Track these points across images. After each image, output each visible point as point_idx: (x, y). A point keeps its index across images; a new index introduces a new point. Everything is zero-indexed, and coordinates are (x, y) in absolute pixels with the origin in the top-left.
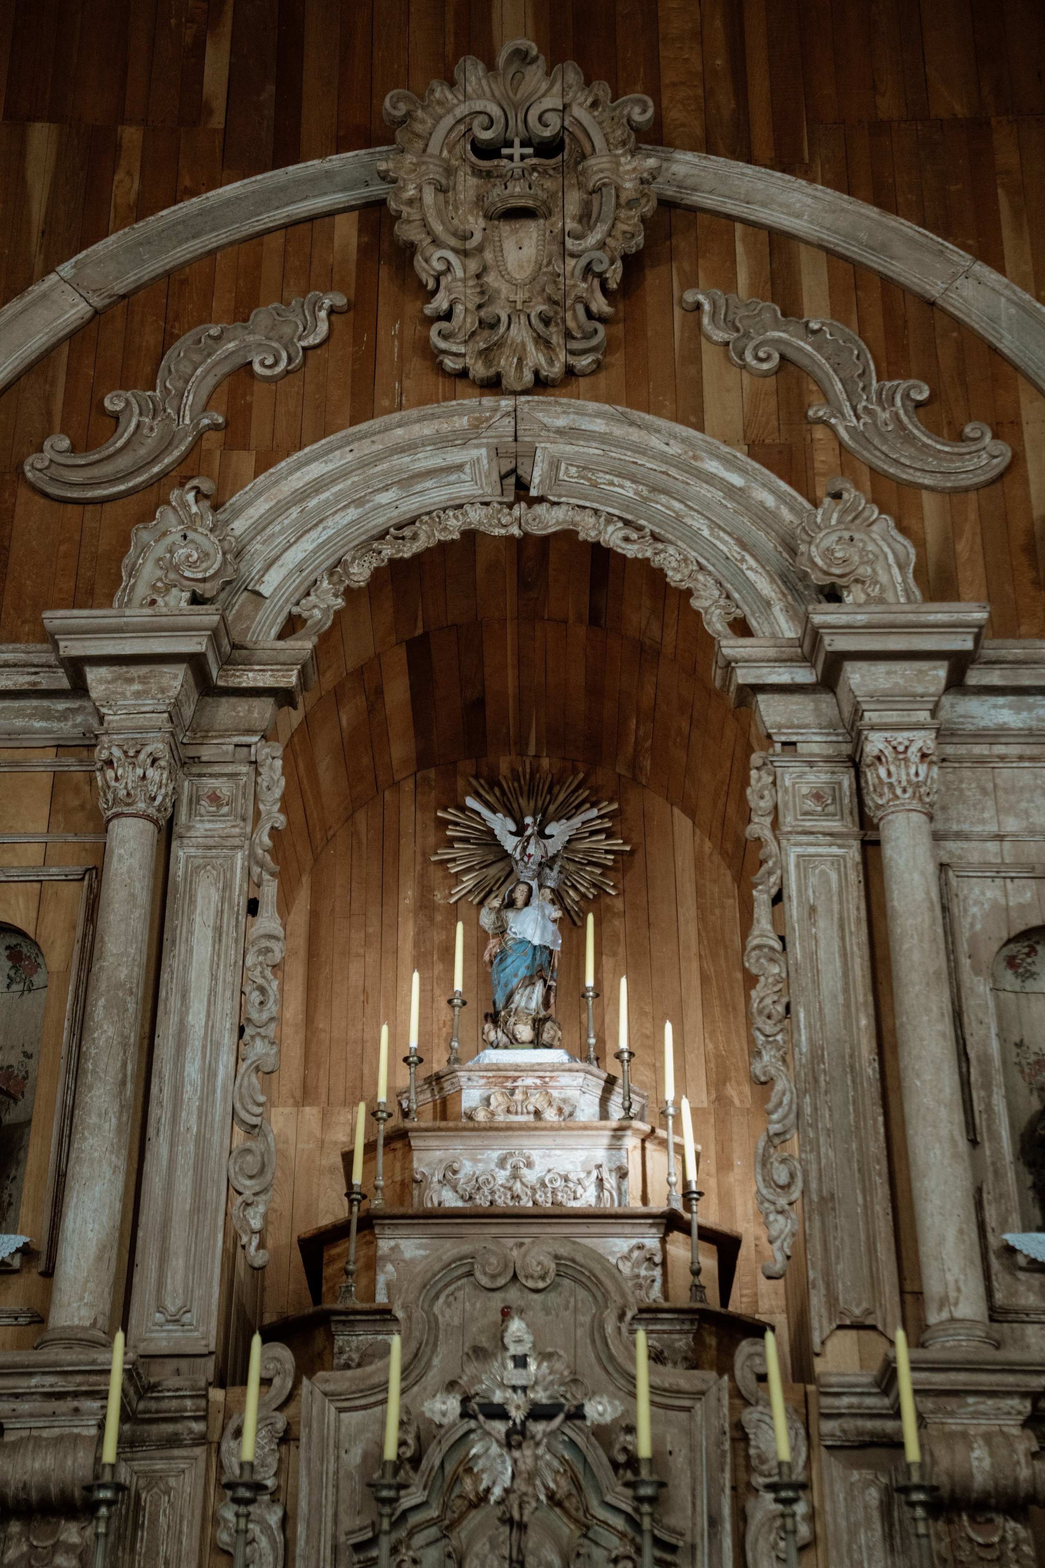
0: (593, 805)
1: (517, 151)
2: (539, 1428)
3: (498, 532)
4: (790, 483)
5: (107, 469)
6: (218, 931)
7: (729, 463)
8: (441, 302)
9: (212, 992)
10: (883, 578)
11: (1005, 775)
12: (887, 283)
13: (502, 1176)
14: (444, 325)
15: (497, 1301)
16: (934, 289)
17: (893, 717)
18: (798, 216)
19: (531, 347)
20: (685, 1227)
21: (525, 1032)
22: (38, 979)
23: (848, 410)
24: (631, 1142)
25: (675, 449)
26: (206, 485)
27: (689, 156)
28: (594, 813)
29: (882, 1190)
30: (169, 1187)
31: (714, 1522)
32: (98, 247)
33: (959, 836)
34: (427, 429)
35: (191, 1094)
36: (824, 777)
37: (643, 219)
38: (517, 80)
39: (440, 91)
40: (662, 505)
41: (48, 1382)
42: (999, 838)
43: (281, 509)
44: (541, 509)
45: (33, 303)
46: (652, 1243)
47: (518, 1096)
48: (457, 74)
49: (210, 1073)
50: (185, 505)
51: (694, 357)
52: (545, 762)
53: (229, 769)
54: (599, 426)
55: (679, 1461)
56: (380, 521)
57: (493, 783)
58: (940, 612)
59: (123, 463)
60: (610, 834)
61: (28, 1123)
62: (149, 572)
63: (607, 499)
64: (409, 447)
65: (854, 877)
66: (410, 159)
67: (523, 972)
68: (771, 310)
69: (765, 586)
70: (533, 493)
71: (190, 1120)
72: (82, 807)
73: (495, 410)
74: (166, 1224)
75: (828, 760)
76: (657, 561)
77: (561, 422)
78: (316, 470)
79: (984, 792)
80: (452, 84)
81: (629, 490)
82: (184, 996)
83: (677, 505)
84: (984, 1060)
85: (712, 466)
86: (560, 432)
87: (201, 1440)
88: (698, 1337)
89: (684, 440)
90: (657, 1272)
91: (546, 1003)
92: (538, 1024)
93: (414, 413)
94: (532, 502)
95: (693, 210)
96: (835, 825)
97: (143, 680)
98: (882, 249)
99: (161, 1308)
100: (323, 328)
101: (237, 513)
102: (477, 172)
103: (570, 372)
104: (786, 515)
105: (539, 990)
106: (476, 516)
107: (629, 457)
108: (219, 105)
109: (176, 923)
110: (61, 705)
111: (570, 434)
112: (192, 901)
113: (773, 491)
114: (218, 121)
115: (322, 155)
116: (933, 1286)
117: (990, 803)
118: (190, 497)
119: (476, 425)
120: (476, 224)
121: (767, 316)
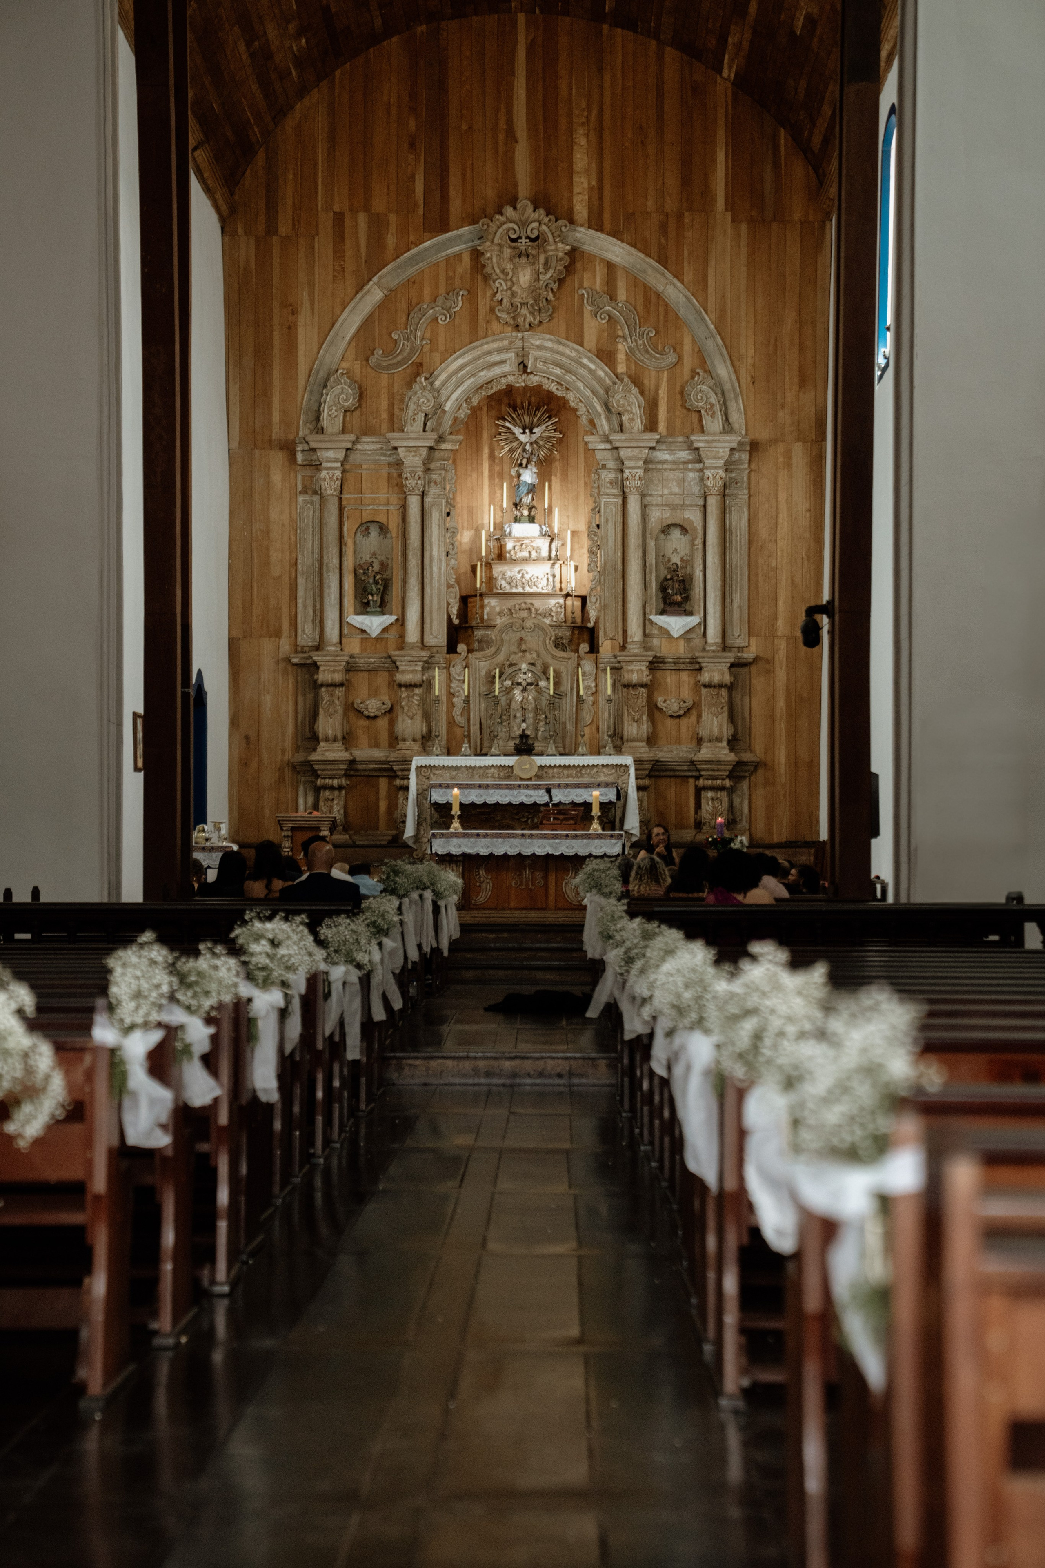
0: (550, 417)
1: (524, 240)
2: (528, 687)
3: (518, 385)
4: (609, 368)
5: (395, 361)
6: (439, 526)
7: (590, 359)
8: (499, 297)
9: (439, 545)
10: (634, 411)
11: (666, 473)
12: (645, 285)
13: (519, 576)
14: (500, 307)
15: (518, 635)
16: (660, 288)
17: (632, 464)
18: (617, 256)
19: (528, 315)
20: (571, 596)
21: (526, 513)
22: (388, 535)
23: (629, 340)
24: (557, 566)
25: (573, 354)
26: (428, 376)
27: (582, 229)
28: (550, 423)
29: (620, 603)
30: (431, 602)
31: (572, 689)
32: (385, 270)
33: (651, 495)
34: (495, 345)
35: (435, 575)
36: (613, 476)
37: (565, 267)
38: (524, 211)
39: (497, 216)
40: (569, 377)
41: (409, 658)
42: (662, 496)
43: (450, 377)
44: (531, 376)
45: (366, 294)
46: (561, 601)
47: (524, 546)
48: (504, 211)
49: (440, 569)
50: (421, 383)
51: (581, 313)
52: (533, 399)
53: (439, 472)
54: (549, 344)
55: (564, 674)
56: (481, 381)
57: (515, 410)
58: (647, 436)
59: (399, 358)
60: (555, 430)
61: (391, 579)
62: (412, 407)
63: (551, 373)
64: (489, 353)
65: (620, 508)
66: (488, 243)
67: (525, 492)
68: (606, 298)
69: (599, 408)
70: (529, 371)
71: (435, 584)
72: (397, 485)
73: (516, 337)
74: (431, 612)
75: (615, 470)
76: (567, 397)
77: (538, 343)
78: (460, 361)
79: (659, 480)
80: (502, 214)
81: (558, 371)
82: (431, 546)
83: (574, 378)
84: (651, 565)
85: (585, 361)
86: (538, 347)
87: (445, 668)
88: (573, 632)
89: (577, 351)
90: (563, 610)
91: (533, 499)
92: (530, 509)
93: (490, 339)
94: (529, 374)
95: (583, 253)
96: (615, 492)
97: (415, 452)
98: (645, 271)
99: (431, 634)
100: (460, 304)
101: (436, 379)
102: (510, 247)
103: (540, 322)
104: (608, 381)
105: (530, 496)
106: (511, 378)
107: (559, 357)
108: (421, 203)
109: (427, 522)
110: (389, 452)
111: (540, 348)
112: (431, 517)
113: (604, 371)
114: (421, 211)
115: (457, 229)
116: (629, 633)
117: (660, 484)
118: (423, 379)
119: (511, 342)
120: (509, 267)
121: (605, 299)
